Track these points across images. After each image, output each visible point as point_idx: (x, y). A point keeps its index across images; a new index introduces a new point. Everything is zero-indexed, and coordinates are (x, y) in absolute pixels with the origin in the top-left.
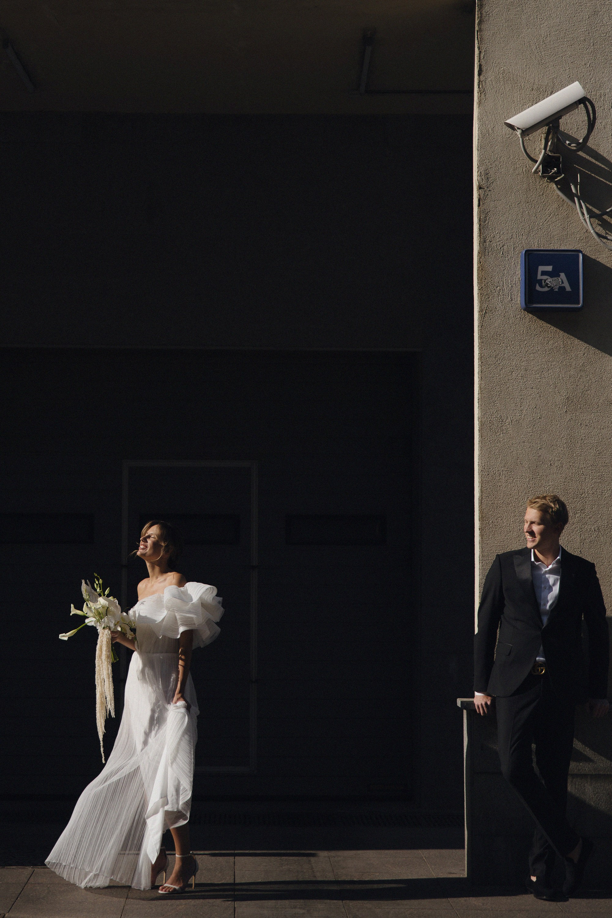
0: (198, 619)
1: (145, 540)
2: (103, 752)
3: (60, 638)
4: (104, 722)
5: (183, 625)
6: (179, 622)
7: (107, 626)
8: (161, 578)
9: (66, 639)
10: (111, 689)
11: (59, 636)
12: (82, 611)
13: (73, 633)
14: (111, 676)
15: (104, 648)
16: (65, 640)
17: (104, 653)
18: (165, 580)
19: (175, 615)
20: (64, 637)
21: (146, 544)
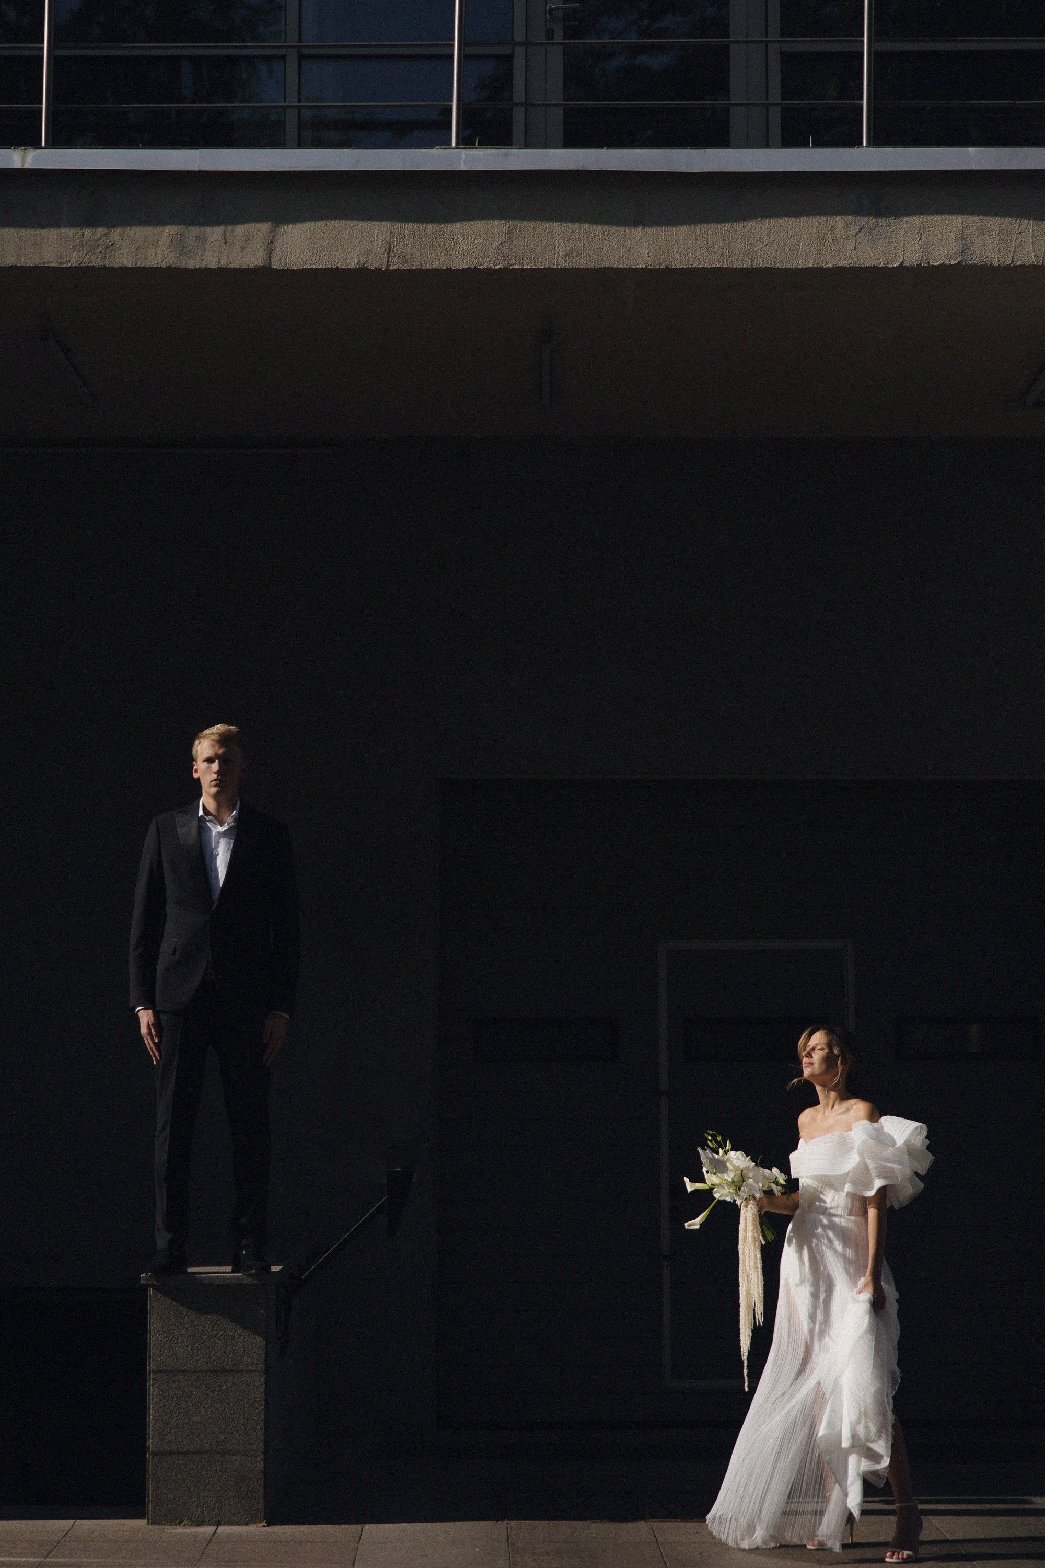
0: (902, 1171)
1: (809, 1055)
2: (747, 1376)
3: (686, 1227)
4: (751, 1334)
5: (881, 1176)
6: (873, 1173)
7: (750, 1196)
8: (840, 1108)
9: (697, 1227)
10: (760, 1286)
11: (684, 1226)
12: (705, 1183)
13: (704, 1216)
14: (760, 1266)
15: (750, 1228)
16: (696, 1230)
17: (750, 1234)
18: (848, 1110)
19: (867, 1164)
20: (695, 1224)
21: (811, 1060)
